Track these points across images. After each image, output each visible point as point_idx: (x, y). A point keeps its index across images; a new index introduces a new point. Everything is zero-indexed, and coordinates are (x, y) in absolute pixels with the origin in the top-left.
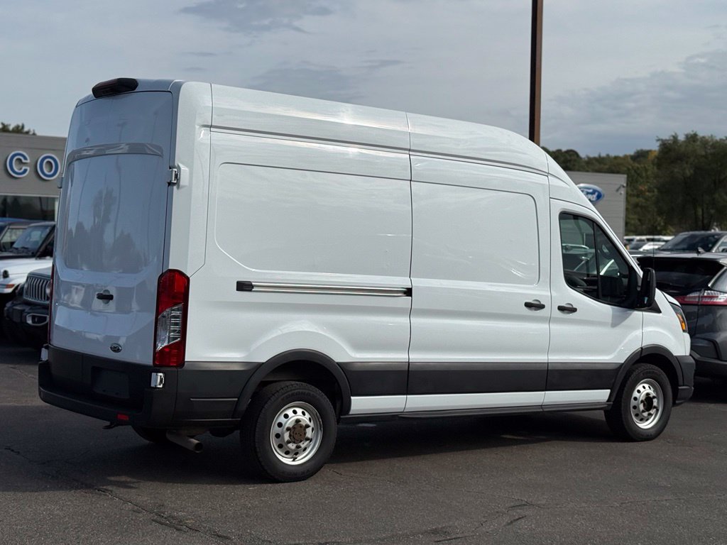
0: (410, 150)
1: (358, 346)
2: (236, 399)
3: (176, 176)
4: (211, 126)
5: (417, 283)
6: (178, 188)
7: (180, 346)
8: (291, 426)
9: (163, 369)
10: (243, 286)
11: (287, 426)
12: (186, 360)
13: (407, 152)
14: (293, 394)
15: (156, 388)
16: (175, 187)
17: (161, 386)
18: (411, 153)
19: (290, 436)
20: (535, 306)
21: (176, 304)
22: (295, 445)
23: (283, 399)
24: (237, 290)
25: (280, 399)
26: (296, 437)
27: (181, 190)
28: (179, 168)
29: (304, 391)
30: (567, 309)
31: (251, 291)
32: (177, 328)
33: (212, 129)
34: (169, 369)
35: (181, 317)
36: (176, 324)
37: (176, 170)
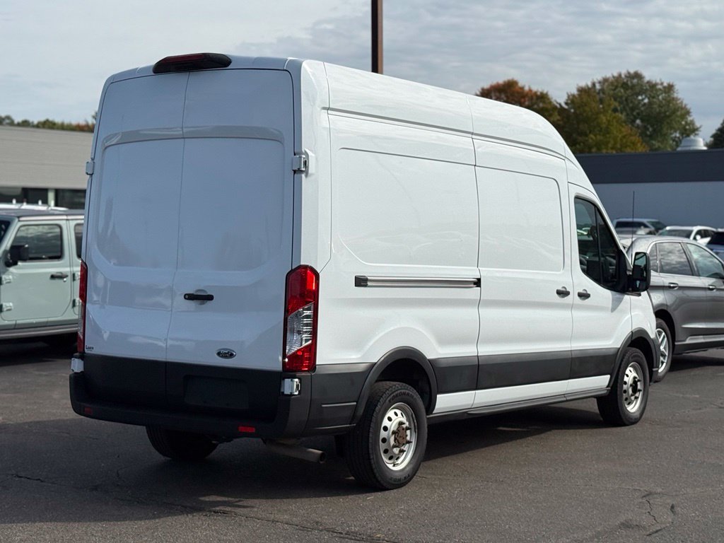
0: (472, 134)
1: (443, 341)
2: (355, 403)
3: (305, 163)
4: (328, 109)
5: (485, 273)
6: (306, 176)
7: (312, 349)
8: (395, 429)
9: (298, 374)
10: (361, 282)
11: (392, 429)
12: (317, 363)
13: (470, 135)
14: (397, 395)
15: (292, 395)
16: (303, 175)
17: (297, 393)
18: (474, 137)
19: (395, 439)
20: (563, 293)
21: (308, 303)
22: (398, 449)
23: (390, 401)
24: (356, 286)
25: (387, 401)
26: (400, 440)
27: (309, 178)
28: (306, 154)
29: (404, 391)
30: (583, 296)
31: (366, 286)
32: (309, 329)
33: (329, 112)
34: (303, 374)
35: (312, 317)
36: (307, 325)
37: (304, 156)
